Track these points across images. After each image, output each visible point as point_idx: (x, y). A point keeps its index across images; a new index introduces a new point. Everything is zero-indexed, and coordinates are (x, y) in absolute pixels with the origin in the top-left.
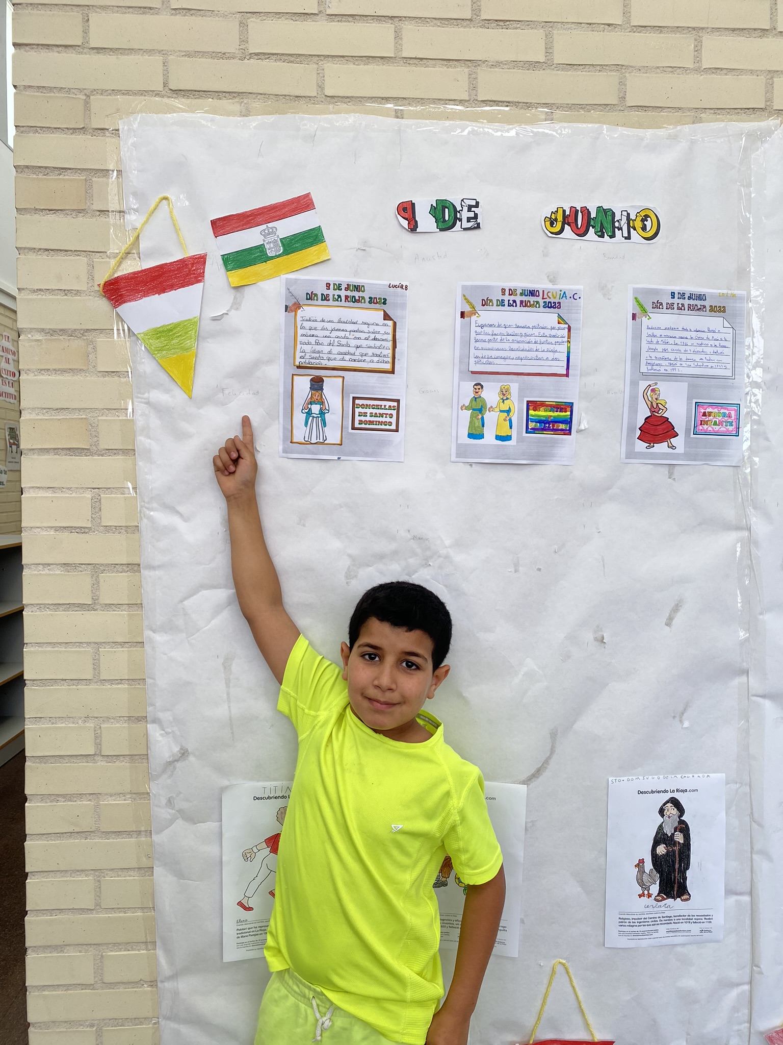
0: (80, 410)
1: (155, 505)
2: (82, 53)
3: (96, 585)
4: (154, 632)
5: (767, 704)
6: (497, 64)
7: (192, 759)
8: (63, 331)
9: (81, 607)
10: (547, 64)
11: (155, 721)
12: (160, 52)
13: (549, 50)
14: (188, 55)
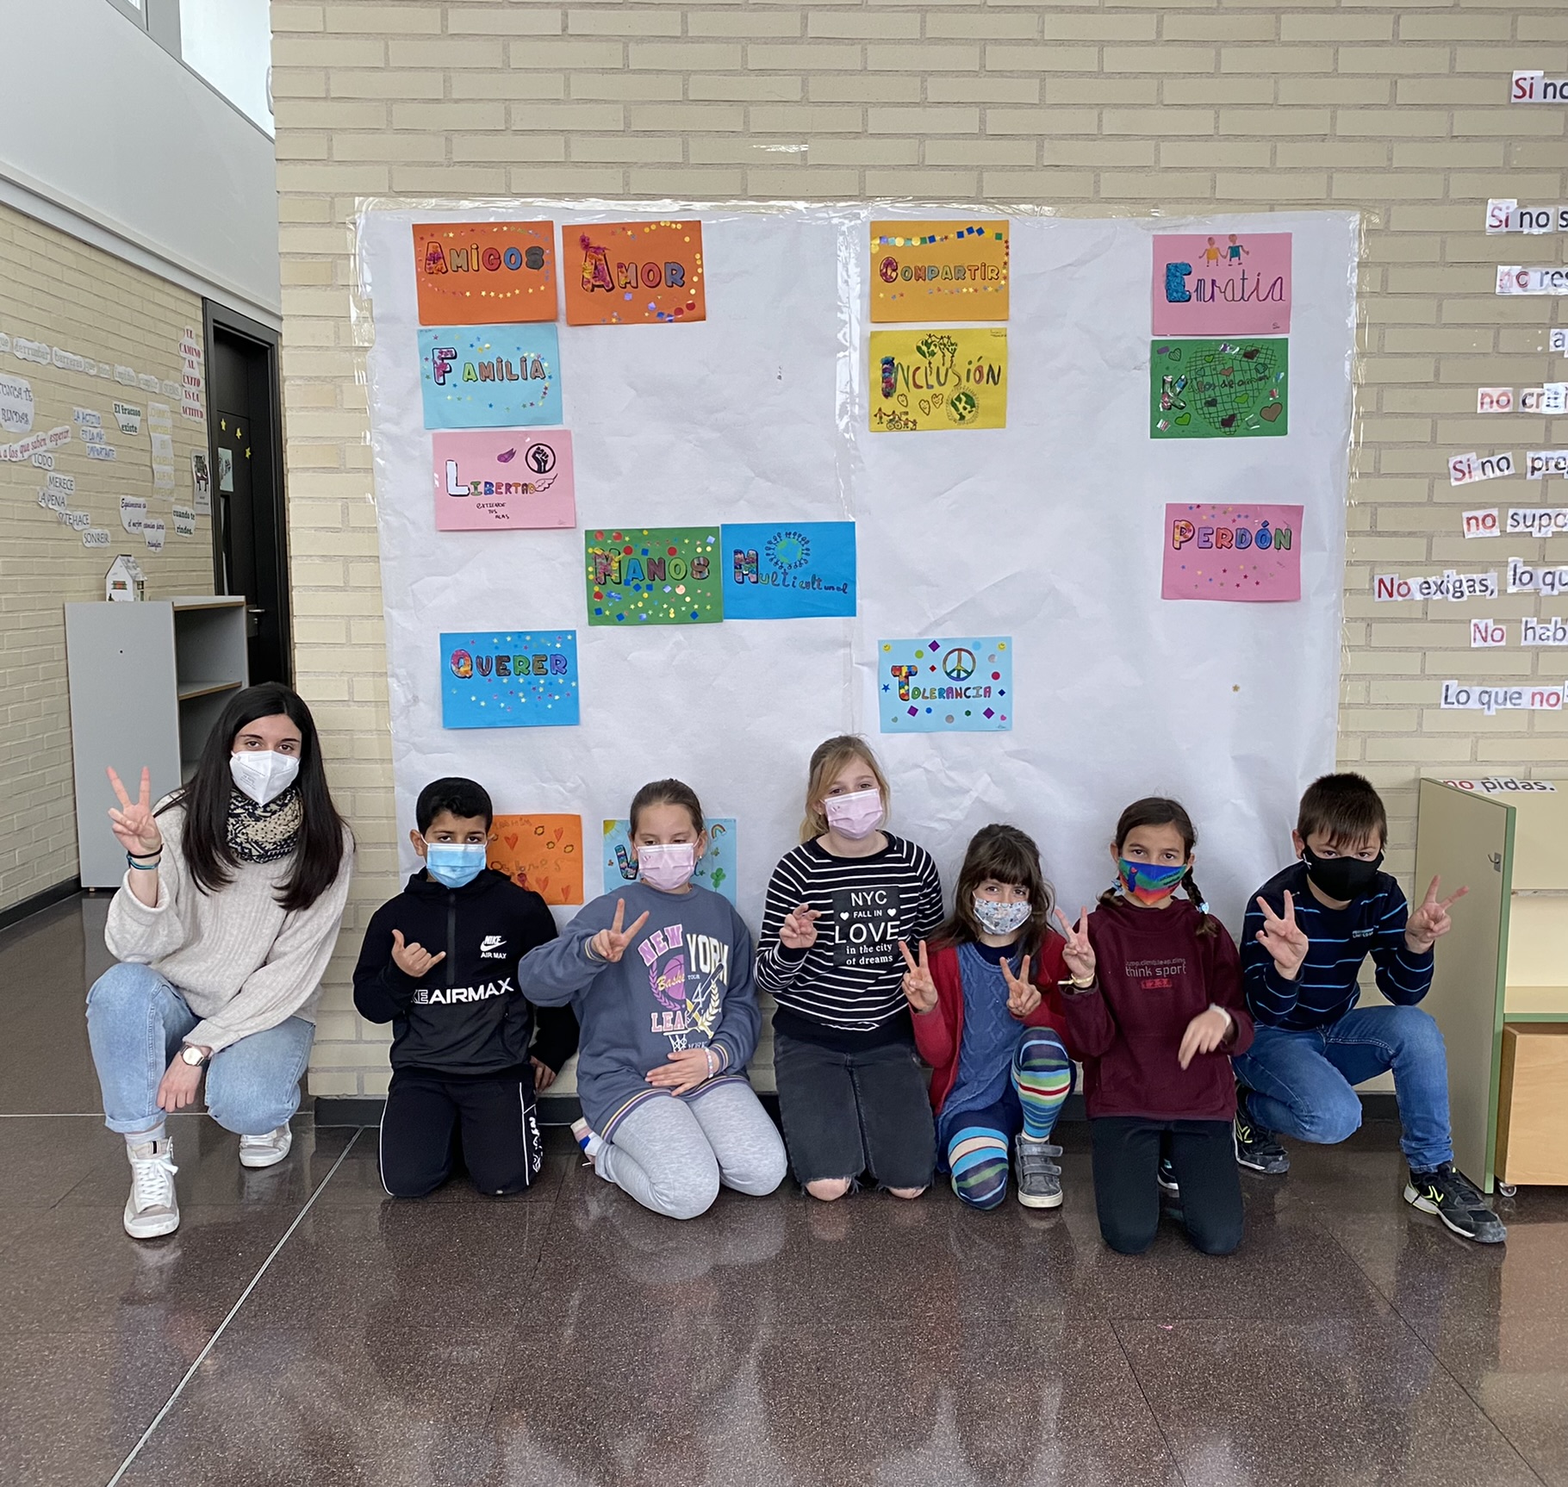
0: (331, 438)
1: (389, 511)
2: (327, 165)
3: (346, 572)
4: (391, 608)
5: (865, 669)
6: (646, 165)
7: (421, 704)
8: (318, 378)
9: (336, 588)
10: (684, 165)
11: (392, 676)
12: (387, 162)
13: (685, 153)
14: (407, 164)
